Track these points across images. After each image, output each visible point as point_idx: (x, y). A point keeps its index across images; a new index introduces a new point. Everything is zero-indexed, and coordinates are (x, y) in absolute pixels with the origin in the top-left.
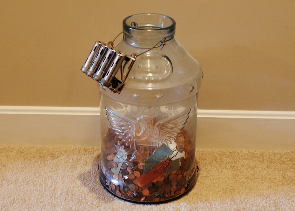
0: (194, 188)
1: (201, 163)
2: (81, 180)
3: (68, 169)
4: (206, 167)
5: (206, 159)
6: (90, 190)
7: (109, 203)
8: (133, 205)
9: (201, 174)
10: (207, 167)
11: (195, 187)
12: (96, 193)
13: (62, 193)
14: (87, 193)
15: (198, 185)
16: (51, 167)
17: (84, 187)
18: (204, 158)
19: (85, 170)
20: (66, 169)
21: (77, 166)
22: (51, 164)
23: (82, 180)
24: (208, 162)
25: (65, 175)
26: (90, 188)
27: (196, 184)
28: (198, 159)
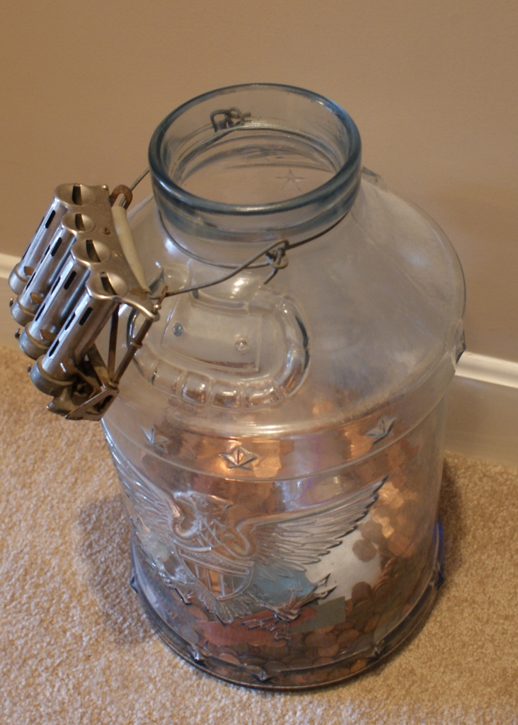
0: (411, 647)
1: (474, 537)
2: (85, 529)
3: (67, 472)
4: (484, 557)
5: (494, 522)
6: (94, 575)
7: (127, 647)
8: (194, 678)
9: (456, 584)
10: (489, 556)
11: (416, 641)
12: (106, 597)
13: (12, 573)
14: (79, 589)
15: (430, 633)
16: (23, 457)
17: (83, 560)
18: (491, 515)
19: (111, 489)
20: (61, 472)
21: (96, 466)
22: (29, 439)
23: (89, 527)
24: (496, 533)
25: (48, 496)
26: (98, 568)
27: (425, 628)
28: (470, 512)
